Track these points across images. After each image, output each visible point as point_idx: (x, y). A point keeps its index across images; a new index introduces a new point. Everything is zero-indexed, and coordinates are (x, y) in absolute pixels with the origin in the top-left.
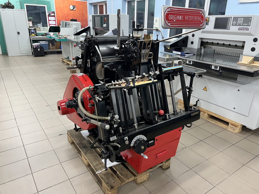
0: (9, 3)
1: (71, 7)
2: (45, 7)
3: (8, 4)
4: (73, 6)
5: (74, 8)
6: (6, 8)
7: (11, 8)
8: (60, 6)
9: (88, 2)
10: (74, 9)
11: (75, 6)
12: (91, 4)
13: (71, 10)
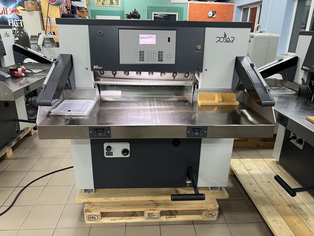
0: (135, 12)
1: (210, 14)
2: (175, 15)
3: (134, 14)
4: (213, 12)
5: (213, 15)
6: (131, 19)
7: (136, 18)
8: (195, 13)
9: (236, 5)
10: (214, 17)
11: (215, 12)
12: (240, 7)
13: (209, 17)
